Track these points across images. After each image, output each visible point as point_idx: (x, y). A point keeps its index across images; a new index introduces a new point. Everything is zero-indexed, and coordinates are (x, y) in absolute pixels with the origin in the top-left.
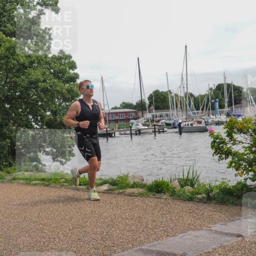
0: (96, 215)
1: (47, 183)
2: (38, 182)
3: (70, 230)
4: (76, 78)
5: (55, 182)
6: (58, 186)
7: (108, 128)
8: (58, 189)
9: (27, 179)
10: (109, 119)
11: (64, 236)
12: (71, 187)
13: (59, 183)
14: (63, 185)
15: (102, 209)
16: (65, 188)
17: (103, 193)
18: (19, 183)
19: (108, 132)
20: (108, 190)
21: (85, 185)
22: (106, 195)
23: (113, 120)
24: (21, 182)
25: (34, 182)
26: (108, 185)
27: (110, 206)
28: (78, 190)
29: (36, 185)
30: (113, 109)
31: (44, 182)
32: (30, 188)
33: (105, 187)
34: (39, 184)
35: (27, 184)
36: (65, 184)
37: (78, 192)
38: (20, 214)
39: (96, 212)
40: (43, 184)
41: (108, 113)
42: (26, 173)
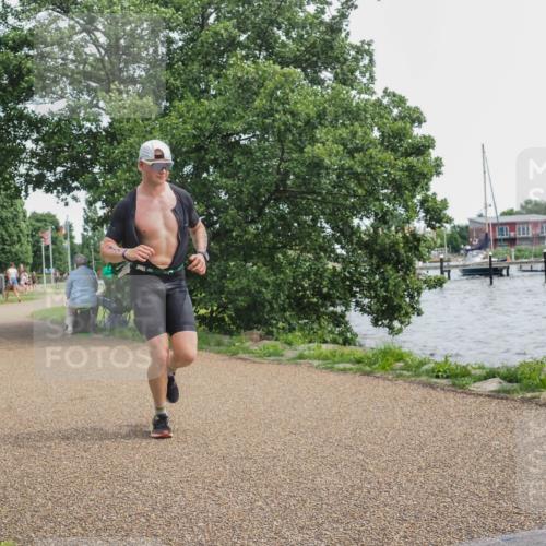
0: (475, 444)
1: (368, 368)
2: (349, 366)
3: (420, 469)
4: (429, 147)
5: (384, 368)
6: (390, 377)
7: (495, 255)
8: (389, 383)
9: (326, 358)
10: (494, 236)
11: (409, 481)
12: (418, 379)
13: (392, 370)
14: (401, 375)
15: (487, 431)
16: (405, 381)
17: (489, 396)
18: (311, 366)
19: (494, 266)
20: (498, 392)
21: (447, 377)
22: (496, 401)
23: (505, 240)
24: (316, 363)
25: (341, 366)
26: (497, 379)
27: (506, 427)
28: (432, 386)
29: (344, 371)
30: (504, 214)
31: (360, 365)
32: (332, 377)
33: (493, 385)
34: (351, 369)
35: (326, 368)
36: (405, 373)
37: (432, 392)
38: (317, 427)
39: (476, 436)
40: (358, 370)
41: (494, 225)
42: (324, 346)
